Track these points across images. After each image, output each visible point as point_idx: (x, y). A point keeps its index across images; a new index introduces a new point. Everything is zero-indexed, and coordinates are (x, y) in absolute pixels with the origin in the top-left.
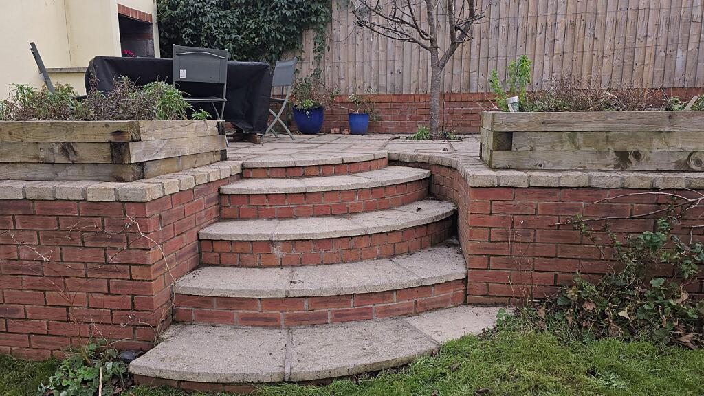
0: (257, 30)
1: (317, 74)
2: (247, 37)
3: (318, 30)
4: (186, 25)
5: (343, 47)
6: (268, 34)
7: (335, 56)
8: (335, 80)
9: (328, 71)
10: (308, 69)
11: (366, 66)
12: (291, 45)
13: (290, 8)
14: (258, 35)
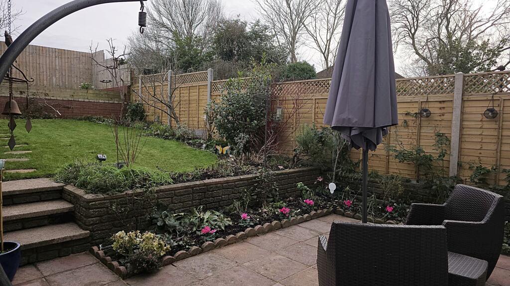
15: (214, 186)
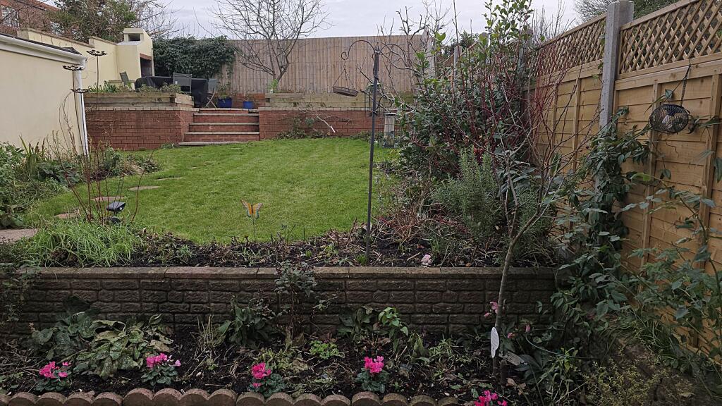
0: (200, 64)
1: (229, 84)
2: (196, 67)
3: (228, 65)
4: (168, 61)
5: (241, 73)
6: (206, 66)
7: (237, 77)
8: (238, 87)
9: (234, 83)
10: (225, 82)
11: (252, 82)
12: (216, 71)
13: (216, 55)
14: (201, 66)
15: (187, 281)
